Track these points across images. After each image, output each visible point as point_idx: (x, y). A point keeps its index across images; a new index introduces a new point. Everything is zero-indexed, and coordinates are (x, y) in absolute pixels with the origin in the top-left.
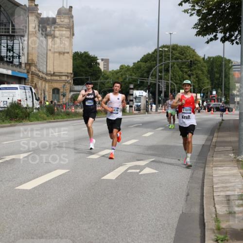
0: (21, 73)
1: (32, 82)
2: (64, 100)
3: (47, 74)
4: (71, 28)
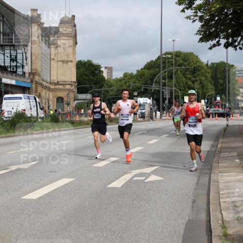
0: (25, 82)
1: (36, 91)
2: (68, 109)
3: (51, 83)
4: (74, 37)
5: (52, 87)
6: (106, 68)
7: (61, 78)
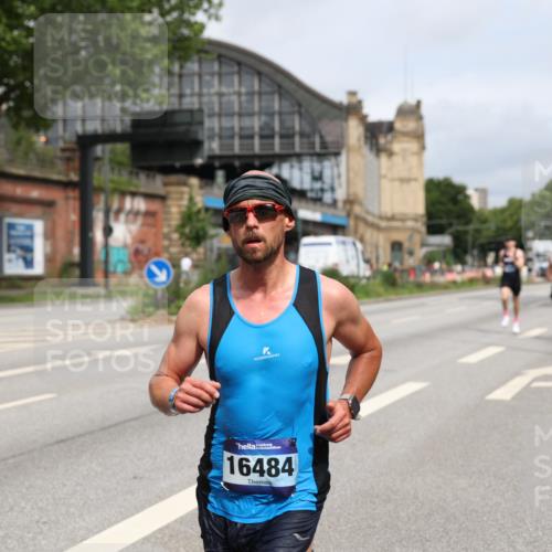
0: (337, 217)
2: (410, 262)
3: (381, 218)
4: (419, 136)
5: (383, 224)
6: (476, 190)
7: (399, 209)
